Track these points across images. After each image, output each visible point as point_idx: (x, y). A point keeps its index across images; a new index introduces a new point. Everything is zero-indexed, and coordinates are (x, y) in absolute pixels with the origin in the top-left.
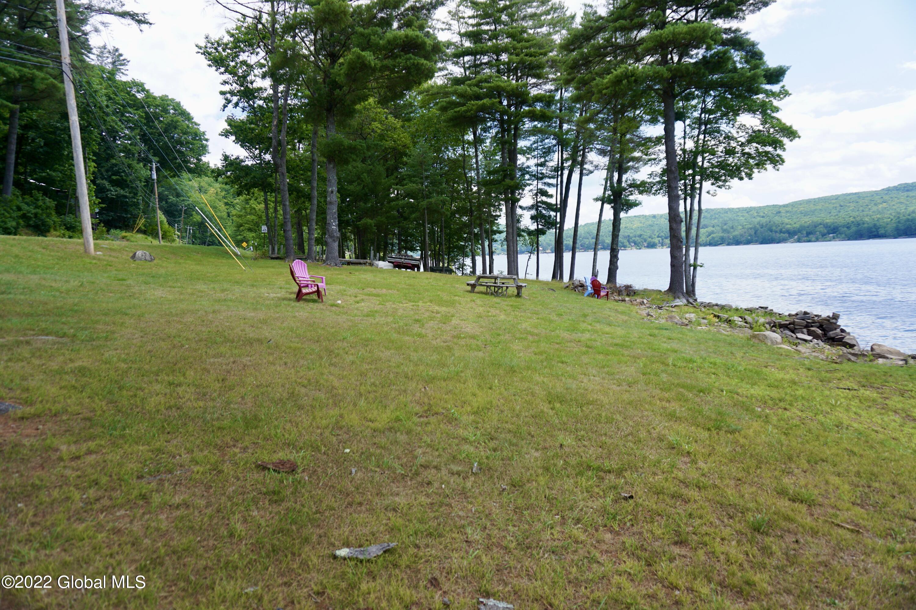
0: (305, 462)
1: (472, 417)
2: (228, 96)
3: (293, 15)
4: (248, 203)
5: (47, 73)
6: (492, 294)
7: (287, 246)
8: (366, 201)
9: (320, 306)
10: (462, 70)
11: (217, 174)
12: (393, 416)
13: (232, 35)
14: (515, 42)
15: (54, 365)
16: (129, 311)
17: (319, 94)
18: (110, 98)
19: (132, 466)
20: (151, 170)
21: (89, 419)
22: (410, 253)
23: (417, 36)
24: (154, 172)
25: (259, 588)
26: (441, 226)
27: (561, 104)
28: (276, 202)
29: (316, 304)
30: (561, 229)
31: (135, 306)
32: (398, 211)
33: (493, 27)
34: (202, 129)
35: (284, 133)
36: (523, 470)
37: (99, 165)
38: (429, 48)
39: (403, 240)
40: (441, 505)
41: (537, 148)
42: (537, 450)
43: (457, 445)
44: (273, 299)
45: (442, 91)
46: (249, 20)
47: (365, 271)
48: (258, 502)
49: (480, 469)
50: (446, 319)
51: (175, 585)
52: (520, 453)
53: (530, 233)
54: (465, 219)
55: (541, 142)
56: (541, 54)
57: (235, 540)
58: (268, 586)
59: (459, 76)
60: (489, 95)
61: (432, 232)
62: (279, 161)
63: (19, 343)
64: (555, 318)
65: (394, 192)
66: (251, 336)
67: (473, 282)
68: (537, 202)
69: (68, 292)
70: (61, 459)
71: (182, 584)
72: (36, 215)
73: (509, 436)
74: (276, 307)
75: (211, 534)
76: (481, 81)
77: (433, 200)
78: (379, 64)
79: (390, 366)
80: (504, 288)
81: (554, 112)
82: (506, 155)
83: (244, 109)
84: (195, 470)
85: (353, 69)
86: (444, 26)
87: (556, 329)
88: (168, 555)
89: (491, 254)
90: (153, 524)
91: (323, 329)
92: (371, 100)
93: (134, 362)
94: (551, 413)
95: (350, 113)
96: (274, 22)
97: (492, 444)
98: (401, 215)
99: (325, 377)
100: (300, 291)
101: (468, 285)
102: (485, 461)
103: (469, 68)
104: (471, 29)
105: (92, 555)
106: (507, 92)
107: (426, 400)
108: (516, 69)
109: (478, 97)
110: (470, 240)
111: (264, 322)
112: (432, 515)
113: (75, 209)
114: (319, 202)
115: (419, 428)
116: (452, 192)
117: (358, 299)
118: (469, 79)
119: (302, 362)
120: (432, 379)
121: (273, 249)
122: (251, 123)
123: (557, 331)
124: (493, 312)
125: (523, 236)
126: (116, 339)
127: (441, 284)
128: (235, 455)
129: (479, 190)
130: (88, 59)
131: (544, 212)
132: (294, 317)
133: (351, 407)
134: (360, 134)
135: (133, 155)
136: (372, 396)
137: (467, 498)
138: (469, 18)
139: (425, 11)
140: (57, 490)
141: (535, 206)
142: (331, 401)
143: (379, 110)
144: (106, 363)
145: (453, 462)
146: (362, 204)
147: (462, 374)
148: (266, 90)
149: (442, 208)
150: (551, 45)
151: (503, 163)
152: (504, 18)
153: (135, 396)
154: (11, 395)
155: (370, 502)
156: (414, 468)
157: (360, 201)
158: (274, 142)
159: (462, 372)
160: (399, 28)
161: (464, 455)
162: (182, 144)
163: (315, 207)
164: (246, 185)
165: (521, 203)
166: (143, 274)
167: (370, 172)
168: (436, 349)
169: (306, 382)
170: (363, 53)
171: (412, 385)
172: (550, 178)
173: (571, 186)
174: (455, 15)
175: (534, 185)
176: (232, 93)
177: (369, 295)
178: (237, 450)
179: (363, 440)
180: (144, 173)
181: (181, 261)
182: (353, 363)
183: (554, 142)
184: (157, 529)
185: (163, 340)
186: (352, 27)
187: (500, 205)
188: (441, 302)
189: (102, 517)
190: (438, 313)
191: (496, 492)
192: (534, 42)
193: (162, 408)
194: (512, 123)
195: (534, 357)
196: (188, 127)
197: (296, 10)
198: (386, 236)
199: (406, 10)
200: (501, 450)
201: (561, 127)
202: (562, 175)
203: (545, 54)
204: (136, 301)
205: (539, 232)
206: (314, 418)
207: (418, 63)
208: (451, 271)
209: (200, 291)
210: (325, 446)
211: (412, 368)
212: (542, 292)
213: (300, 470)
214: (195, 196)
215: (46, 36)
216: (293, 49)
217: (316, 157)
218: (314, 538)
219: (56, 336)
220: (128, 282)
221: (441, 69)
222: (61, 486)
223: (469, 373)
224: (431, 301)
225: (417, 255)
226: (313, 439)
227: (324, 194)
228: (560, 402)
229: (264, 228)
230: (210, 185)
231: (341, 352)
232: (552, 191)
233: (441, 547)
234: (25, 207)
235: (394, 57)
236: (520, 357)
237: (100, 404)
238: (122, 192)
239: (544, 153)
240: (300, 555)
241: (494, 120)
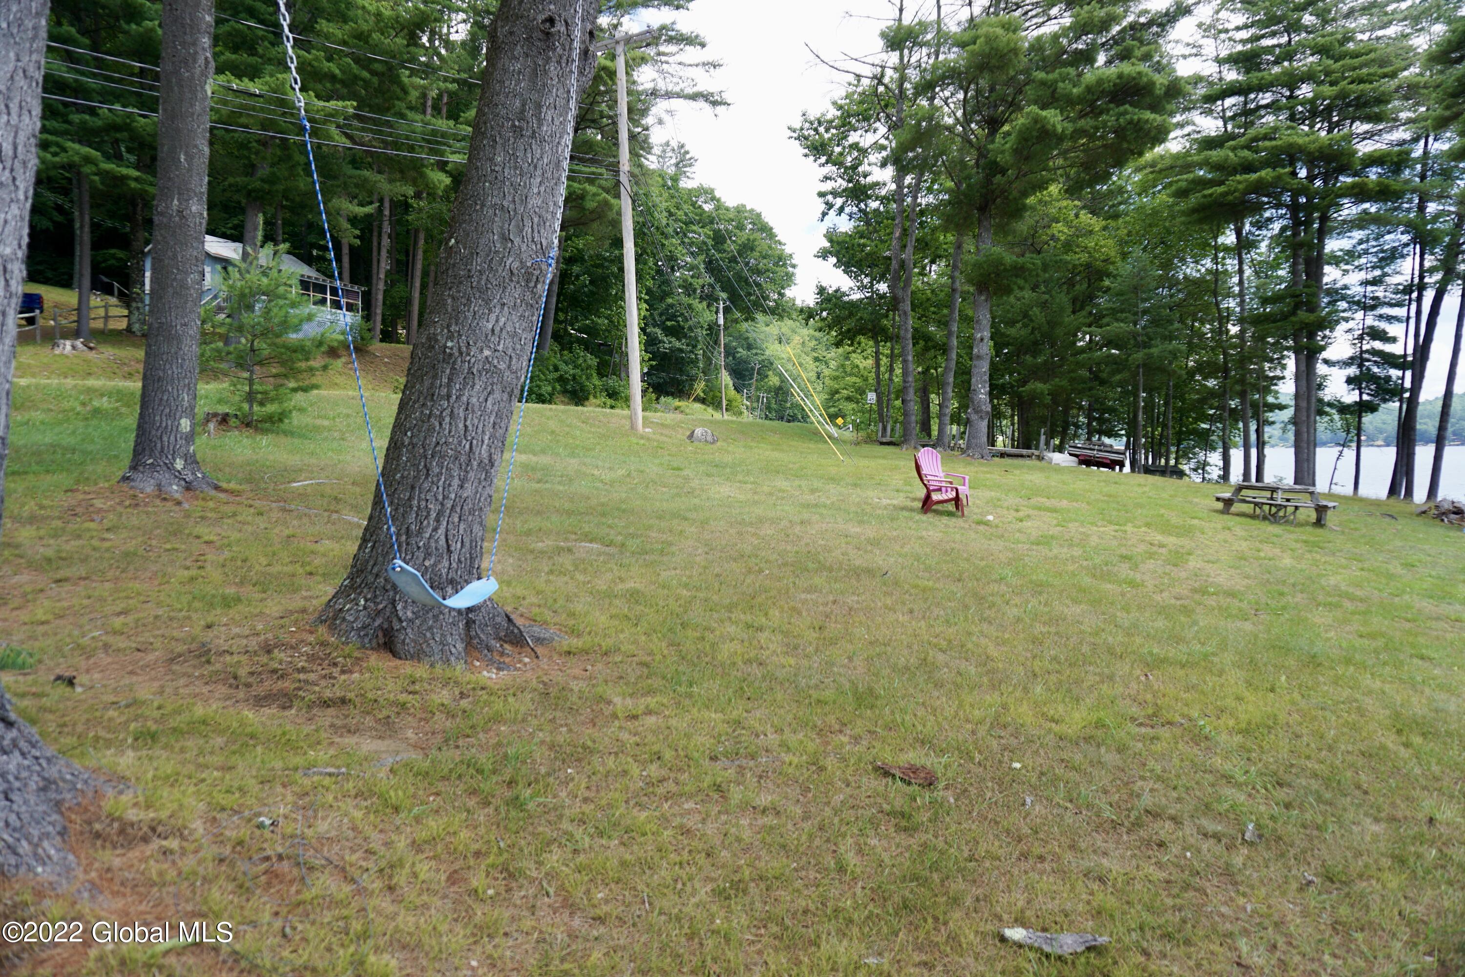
0: (950, 774)
1: (1238, 739)
2: (830, 198)
3: (933, 66)
4: (847, 358)
5: (600, 186)
6: (1265, 518)
7: (905, 425)
8: (1035, 354)
9: (960, 522)
10: (1220, 123)
11: (808, 314)
12: (1094, 717)
13: (840, 108)
14: (1331, 62)
15: (601, 584)
16: (688, 515)
17: (968, 186)
18: (671, 214)
19: (702, 741)
20: (717, 313)
21: (646, 665)
22: (1107, 440)
23: (1139, 73)
24: (721, 315)
25: (885, 960)
26: (1167, 395)
27: (1424, 165)
28: (892, 357)
29: (954, 520)
30: (1412, 403)
31: (696, 509)
32: (1090, 370)
33: (1284, 39)
34: (788, 250)
35: (910, 249)
36: (1349, 855)
37: (651, 307)
38: (1159, 91)
39: (1095, 419)
40: (1187, 887)
41: (1366, 252)
42: (1377, 820)
43: (1213, 785)
44: (885, 508)
45: (1179, 163)
46: (866, 82)
47: (1030, 468)
48: (878, 825)
49: (1260, 836)
50: (1178, 558)
51: (765, 927)
52: (1340, 822)
53: (1343, 409)
54: (1211, 383)
55: (1376, 239)
56: (1385, 76)
57: (848, 878)
58: (898, 961)
59: (1213, 134)
60: (1273, 162)
61: (1150, 406)
62: (900, 293)
63: (560, 550)
64: (1400, 570)
65: (1083, 339)
66: (858, 563)
67: (1227, 495)
68: (1362, 352)
69: (612, 483)
70: (615, 716)
71: (775, 929)
72: (574, 377)
73: (1315, 785)
74: (892, 520)
75: (813, 862)
76: (1256, 139)
77: (1155, 351)
78: (1070, 127)
79: (1082, 632)
80: (1290, 510)
81: (1407, 182)
82: (1301, 267)
83: (850, 216)
84: (787, 760)
85: (1026, 140)
86: (1188, 51)
87: (1404, 592)
88: (753, 880)
89: (1261, 445)
90: (733, 830)
91: (967, 560)
92: (1054, 189)
93: (699, 589)
94: (1404, 753)
95: (1017, 211)
96: (903, 79)
97: (1282, 794)
98: (1096, 377)
99: (974, 638)
100: (928, 497)
101: (1218, 499)
102: (1271, 824)
103: (1233, 118)
104: (1239, 48)
105: (656, 858)
106: (1310, 154)
107: (1149, 697)
108: (1329, 109)
109: (1248, 168)
110: (1220, 419)
111: (875, 543)
112: (1169, 902)
113: (621, 369)
114: (959, 356)
115: (1140, 745)
116: (1191, 338)
117: (1021, 514)
118: (1232, 137)
119: (936, 611)
120: (1160, 662)
121: (884, 429)
122: (861, 237)
123: (1407, 597)
124: (1268, 550)
125: (1327, 414)
126: (673, 554)
127: (1165, 495)
128: (842, 745)
129: (1242, 332)
130: (646, 162)
131: (1375, 369)
132: (921, 538)
133: (1018, 694)
134: (1032, 244)
135: (695, 291)
136: (1053, 678)
137: (1235, 884)
138: (1238, 29)
139: (1155, 29)
140: (612, 757)
141: (1358, 360)
142: (985, 680)
143: (1065, 203)
144: (664, 587)
145: (1205, 814)
146: (1028, 358)
147: (1216, 660)
148: (885, 184)
149: (1170, 363)
150: (1407, 57)
151: (1293, 283)
152: (1308, 19)
153: (703, 638)
154: (556, 619)
155: (1057, 858)
156: (1134, 814)
157: (1025, 353)
158: (894, 264)
159: (1214, 654)
160: (1109, 62)
161: (1226, 806)
162: (759, 272)
163: (953, 364)
164: (849, 331)
165: (1324, 355)
166: (703, 462)
167: (1044, 305)
168: (1163, 611)
169: (944, 644)
170: (1044, 113)
171: (1122, 668)
172: (1392, 305)
173: (1440, 320)
174: (1211, 30)
175: (1359, 320)
176: (835, 194)
177: (1039, 509)
178: (845, 739)
179: (1042, 752)
180: (707, 317)
181: (753, 444)
182: (1019, 620)
183: (1405, 238)
184: (739, 840)
185: (735, 560)
186: (1027, 71)
187: (1283, 357)
188: (1167, 528)
189: (666, 806)
190: (1161, 546)
191: (1295, 886)
192: (1372, 56)
193: (739, 660)
194: (1316, 208)
195: (1358, 642)
196: (770, 247)
197: (937, 57)
198: (1066, 412)
199: (1123, 30)
200: (1301, 807)
201: (1421, 208)
202: (1419, 299)
203: (1393, 75)
204: (696, 501)
205: (1363, 408)
206: (961, 705)
207: (1139, 120)
208: (1181, 474)
209: (780, 491)
210: (980, 752)
211: (1119, 638)
212: (1370, 520)
213: (941, 786)
214: (773, 349)
215: (599, 137)
216: (931, 118)
217: (958, 284)
218: (969, 902)
219: (603, 544)
220: (685, 473)
221: (1181, 125)
222: (616, 754)
223: (1228, 657)
224: (1148, 525)
225: (1118, 444)
226: (960, 738)
227: (968, 345)
228: (1424, 735)
229: (872, 397)
230: (794, 331)
231: (998, 600)
232: (1394, 330)
233: (1192, 963)
234: (563, 366)
235: (1095, 112)
236: (1328, 639)
237: (659, 645)
238: (678, 344)
239: (1381, 260)
240: (945, 924)
241: (1278, 206)
